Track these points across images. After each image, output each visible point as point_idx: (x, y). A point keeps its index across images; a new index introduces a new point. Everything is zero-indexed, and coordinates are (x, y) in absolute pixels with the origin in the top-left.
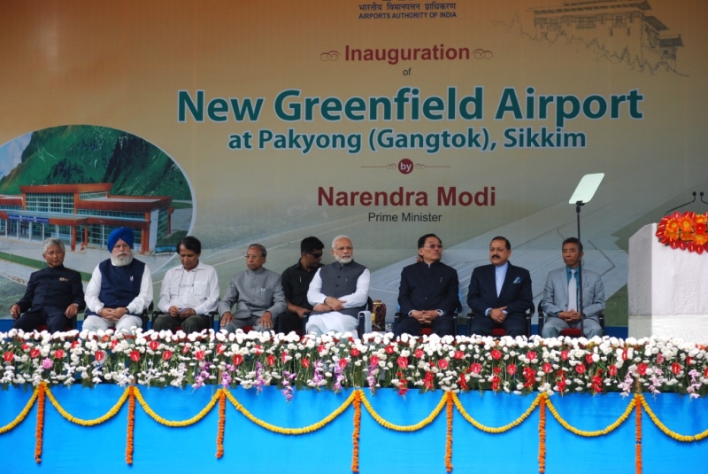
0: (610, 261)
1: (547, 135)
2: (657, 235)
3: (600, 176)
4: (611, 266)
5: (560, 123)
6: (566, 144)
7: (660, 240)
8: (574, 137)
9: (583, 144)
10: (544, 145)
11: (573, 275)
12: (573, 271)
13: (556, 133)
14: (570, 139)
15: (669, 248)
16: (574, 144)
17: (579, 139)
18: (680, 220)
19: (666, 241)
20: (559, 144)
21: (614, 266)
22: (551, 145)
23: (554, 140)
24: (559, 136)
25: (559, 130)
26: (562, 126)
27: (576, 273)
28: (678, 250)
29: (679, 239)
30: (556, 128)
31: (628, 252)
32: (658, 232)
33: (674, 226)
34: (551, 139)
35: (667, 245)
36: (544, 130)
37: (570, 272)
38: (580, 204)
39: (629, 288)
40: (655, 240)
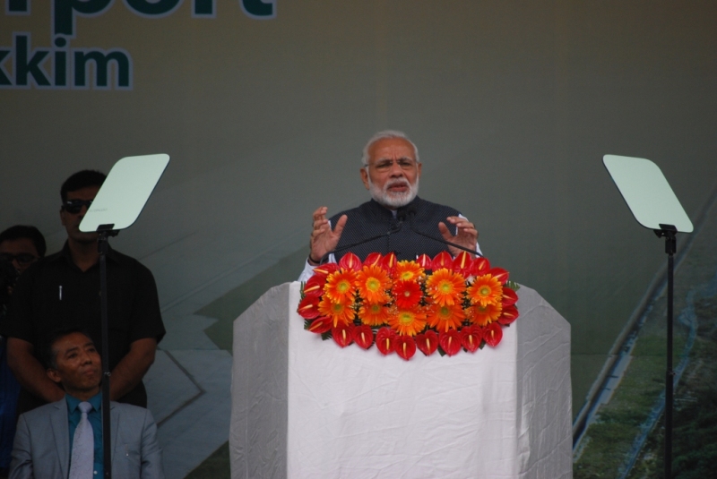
0: (191, 378)
1: (30, 56)
2: (300, 312)
3: (159, 162)
4: (195, 392)
5: (63, 25)
6: (80, 80)
7: (309, 325)
8: (102, 61)
9: (124, 80)
10: (21, 80)
11: (84, 416)
12: (85, 407)
13: (53, 50)
14: (91, 66)
15: (330, 344)
16: (102, 80)
17: (113, 66)
18: (358, 274)
19: (322, 325)
20: (60, 80)
21: (202, 392)
22: (42, 80)
23: (47, 67)
24: (60, 58)
25: (60, 42)
26: (69, 32)
27: (91, 412)
28: (354, 349)
29: (357, 321)
30: (54, 37)
31: (232, 354)
32: (302, 305)
33: (344, 287)
34: (41, 66)
35: (325, 337)
36: (21, 42)
37: (78, 410)
38: (106, 230)
39: (232, 448)
40: (296, 323)
